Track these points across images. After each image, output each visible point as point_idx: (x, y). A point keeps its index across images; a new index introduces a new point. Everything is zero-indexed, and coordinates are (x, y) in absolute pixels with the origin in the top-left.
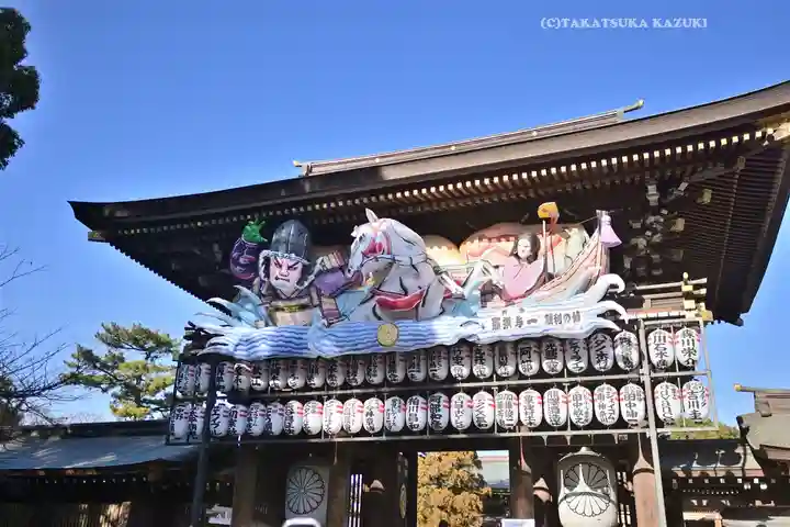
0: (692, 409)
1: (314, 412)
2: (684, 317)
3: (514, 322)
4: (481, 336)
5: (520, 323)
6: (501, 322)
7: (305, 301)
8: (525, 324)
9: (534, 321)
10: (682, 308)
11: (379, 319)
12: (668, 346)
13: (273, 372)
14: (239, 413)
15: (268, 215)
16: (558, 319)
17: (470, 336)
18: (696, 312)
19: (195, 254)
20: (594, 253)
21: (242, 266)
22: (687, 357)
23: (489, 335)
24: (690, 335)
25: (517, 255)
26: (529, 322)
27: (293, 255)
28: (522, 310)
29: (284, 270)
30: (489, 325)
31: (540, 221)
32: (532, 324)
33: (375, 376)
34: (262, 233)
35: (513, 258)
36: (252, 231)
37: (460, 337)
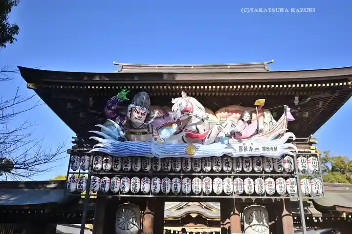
0: (316, 190)
1: (147, 183)
2: (310, 152)
3: (248, 149)
4: (233, 154)
5: (251, 149)
6: (243, 149)
7: (146, 130)
8: (254, 150)
9: (258, 149)
10: (310, 148)
11: (185, 142)
12: (306, 164)
13: (125, 162)
14: (107, 181)
15: (131, 88)
16: (268, 149)
17: (229, 153)
18: (315, 150)
19: (78, 101)
20: (282, 123)
21: (112, 110)
22: (314, 169)
23: (237, 153)
24: (315, 160)
25: (243, 120)
26: (256, 149)
27: (145, 109)
28: (252, 144)
29: (140, 115)
30: (238, 149)
31: (255, 106)
32: (257, 150)
33: (178, 168)
34: (127, 96)
35: (240, 121)
36: (123, 94)
37: (225, 153)
